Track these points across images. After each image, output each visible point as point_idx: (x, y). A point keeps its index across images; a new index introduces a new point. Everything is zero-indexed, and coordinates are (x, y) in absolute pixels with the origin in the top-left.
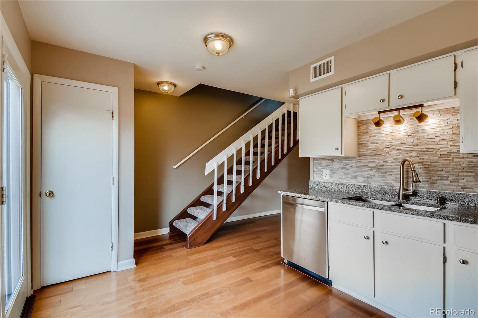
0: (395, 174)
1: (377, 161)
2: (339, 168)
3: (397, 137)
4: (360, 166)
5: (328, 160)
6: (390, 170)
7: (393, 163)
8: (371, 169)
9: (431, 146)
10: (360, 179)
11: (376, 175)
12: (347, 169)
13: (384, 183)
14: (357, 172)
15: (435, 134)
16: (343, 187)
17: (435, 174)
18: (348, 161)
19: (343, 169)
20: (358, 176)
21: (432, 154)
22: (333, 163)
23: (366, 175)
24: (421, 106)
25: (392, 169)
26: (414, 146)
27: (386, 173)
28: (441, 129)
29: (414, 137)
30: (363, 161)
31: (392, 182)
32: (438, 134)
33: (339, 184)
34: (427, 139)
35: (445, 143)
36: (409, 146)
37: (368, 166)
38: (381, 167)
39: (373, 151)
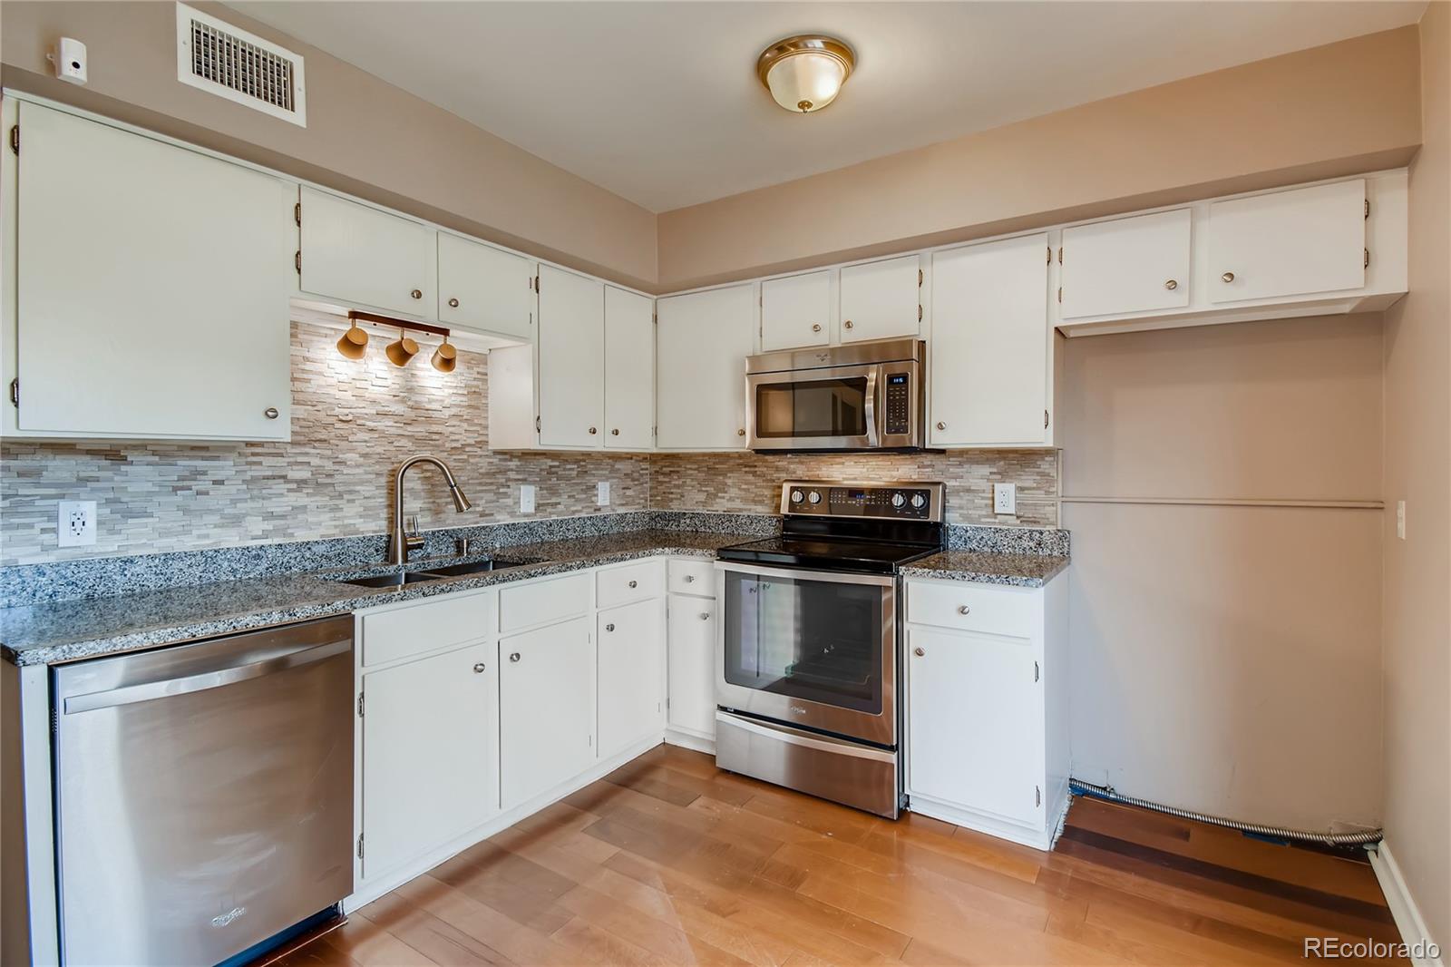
0: (365, 498)
1: (315, 461)
2: (157, 489)
3: (367, 395)
4: (254, 480)
5: (89, 452)
6: (352, 488)
7: (358, 466)
8: (294, 486)
9: (435, 428)
10: (256, 525)
11: (312, 506)
12: (198, 493)
13: (336, 527)
14: (245, 500)
15: (442, 401)
16: (190, 566)
17: (442, 491)
18: (203, 458)
19: (179, 492)
20: (245, 515)
21: (436, 446)
22: (124, 468)
23: (277, 510)
24: (445, 332)
25: (355, 484)
26: (405, 424)
27: (341, 496)
28: (451, 391)
29: (403, 401)
30: (267, 461)
31: (359, 521)
32: (447, 403)
33: (168, 557)
34: (427, 410)
35: (458, 423)
36: (396, 422)
37: (284, 477)
38: (329, 481)
39: (304, 430)
